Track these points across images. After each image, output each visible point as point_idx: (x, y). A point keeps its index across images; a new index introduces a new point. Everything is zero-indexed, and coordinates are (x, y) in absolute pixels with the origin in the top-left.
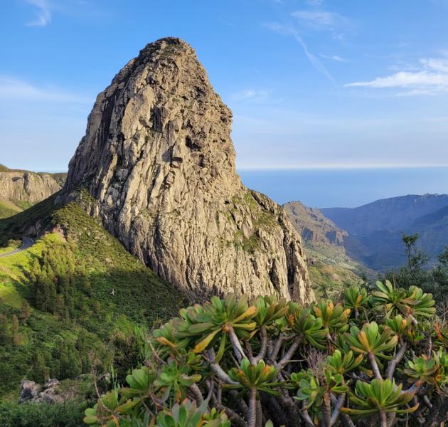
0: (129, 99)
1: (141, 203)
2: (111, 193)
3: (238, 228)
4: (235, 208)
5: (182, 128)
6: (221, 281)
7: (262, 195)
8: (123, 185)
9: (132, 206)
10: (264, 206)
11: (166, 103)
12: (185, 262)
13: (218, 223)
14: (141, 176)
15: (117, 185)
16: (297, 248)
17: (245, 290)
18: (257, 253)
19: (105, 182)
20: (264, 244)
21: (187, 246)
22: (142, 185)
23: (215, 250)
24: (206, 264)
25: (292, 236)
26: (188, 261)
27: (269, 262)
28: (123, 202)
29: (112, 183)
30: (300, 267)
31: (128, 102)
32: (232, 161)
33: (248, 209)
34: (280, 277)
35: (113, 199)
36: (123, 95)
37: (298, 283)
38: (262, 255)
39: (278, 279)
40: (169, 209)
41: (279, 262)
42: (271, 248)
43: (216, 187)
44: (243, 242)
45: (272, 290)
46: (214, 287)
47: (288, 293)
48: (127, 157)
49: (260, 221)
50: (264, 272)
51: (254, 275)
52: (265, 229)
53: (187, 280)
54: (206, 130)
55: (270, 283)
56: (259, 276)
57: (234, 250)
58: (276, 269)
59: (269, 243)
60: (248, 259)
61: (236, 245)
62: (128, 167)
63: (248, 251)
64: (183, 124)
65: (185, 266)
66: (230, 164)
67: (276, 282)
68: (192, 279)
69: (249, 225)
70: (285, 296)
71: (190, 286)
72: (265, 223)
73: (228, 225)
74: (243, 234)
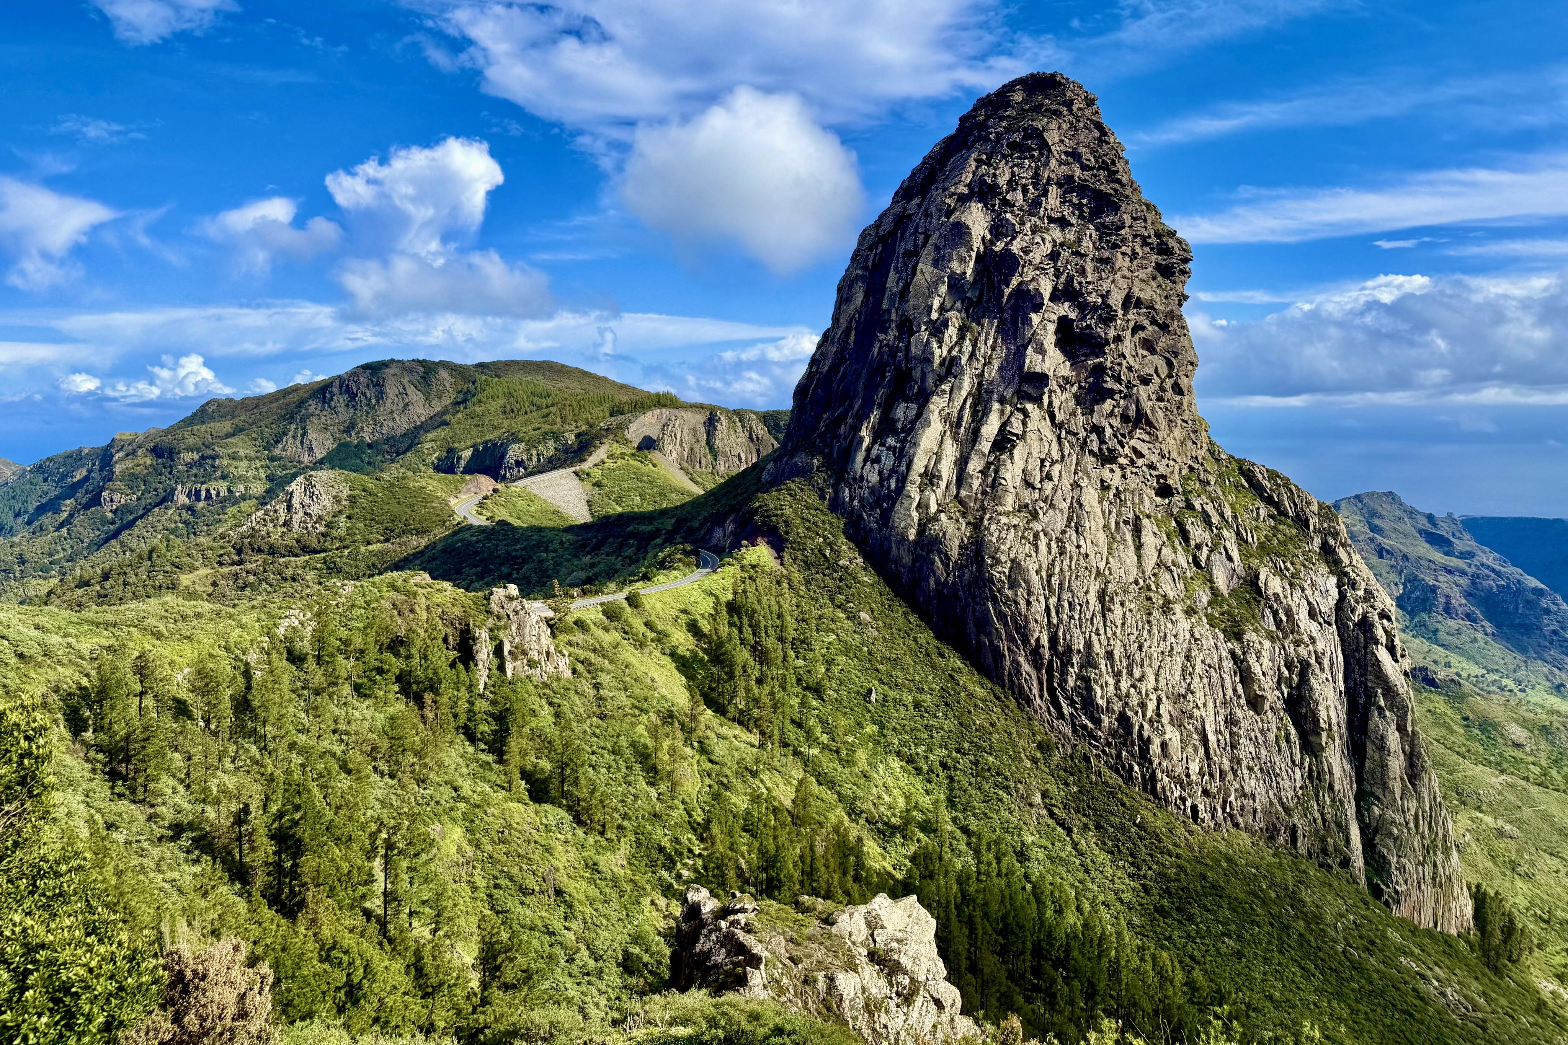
0: (927, 237)
1: (943, 485)
2: (877, 460)
3: (1196, 563)
4: (1190, 506)
5: (1052, 299)
8: (904, 442)
9: (922, 491)
10: (1277, 505)
11: (1014, 238)
12: (1045, 641)
13: (1139, 547)
14: (945, 419)
15: (891, 441)
16: (1379, 634)
19: (866, 434)
21: (1053, 601)
22: (948, 442)
23: (1130, 620)
24: (1102, 653)
25: (1366, 600)
26: (1054, 641)
28: (903, 480)
29: (878, 436)
31: (924, 245)
32: (1184, 382)
33: (1228, 512)
34: (1323, 717)
35: (880, 473)
36: (917, 228)
37: (1383, 739)
40: (1009, 503)
41: (1322, 670)
42: (1294, 627)
43: (1135, 450)
44: (1210, 603)
45: (1297, 749)
46: (1123, 719)
47: (1347, 767)
48: (917, 374)
49: (1264, 549)
50: (1272, 697)
51: (1243, 701)
52: (1279, 572)
53: (1052, 690)
54: (1116, 299)
55: (1293, 730)
56: (1255, 703)
57: (1184, 625)
58: (1311, 689)
59: (1289, 613)
60: (1224, 654)
61: (1190, 612)
62: (916, 398)
63: (1224, 631)
64: (1055, 288)
65: (1047, 654)
66: (1178, 389)
67: (1309, 726)
68: (1064, 689)
69: (1230, 558)
70: (1337, 771)
71: (1058, 707)
72: (1277, 555)
73: (1167, 552)
74: (1210, 580)
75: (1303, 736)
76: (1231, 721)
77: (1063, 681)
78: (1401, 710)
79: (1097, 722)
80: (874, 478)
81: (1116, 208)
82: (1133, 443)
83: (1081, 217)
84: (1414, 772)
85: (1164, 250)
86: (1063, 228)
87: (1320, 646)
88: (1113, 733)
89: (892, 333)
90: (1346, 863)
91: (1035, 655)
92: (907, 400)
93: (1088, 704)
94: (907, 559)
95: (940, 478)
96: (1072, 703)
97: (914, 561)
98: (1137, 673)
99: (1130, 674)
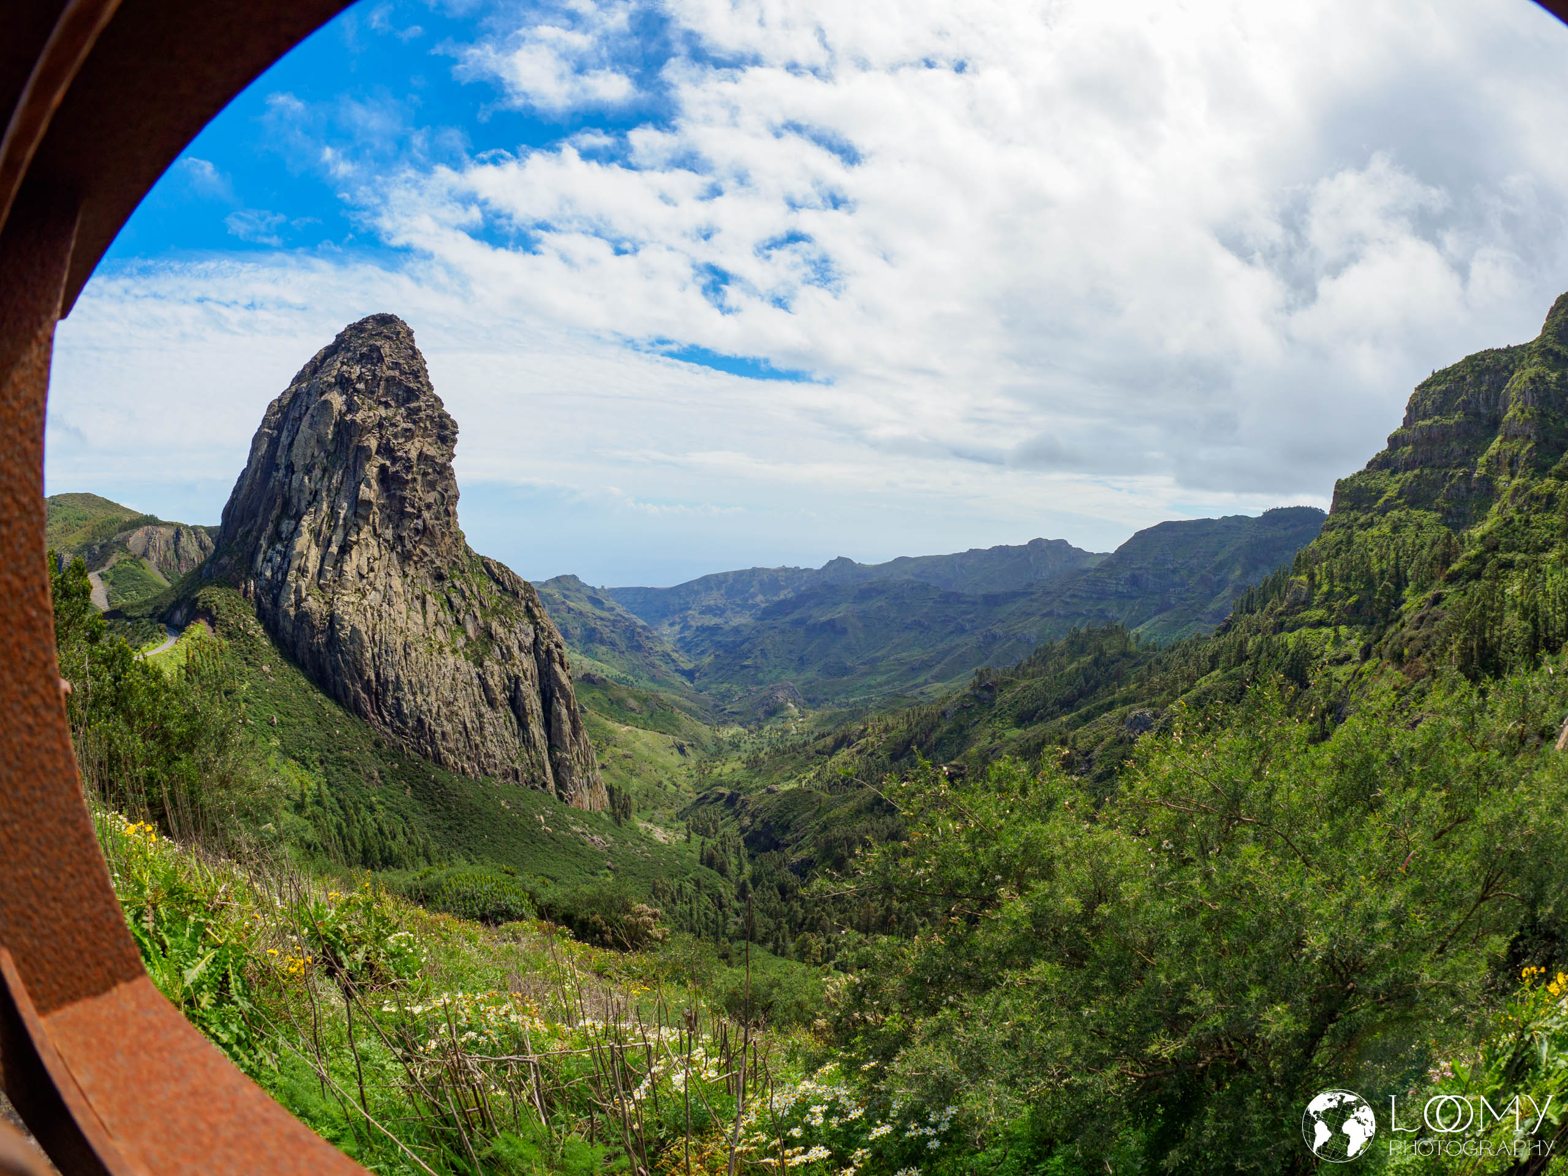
1: (309, 576)
2: (270, 560)
3: (458, 622)
4: (454, 586)
5: (377, 453)
6: (430, 711)
7: (500, 565)
8: (286, 547)
10: (502, 584)
12: (373, 677)
13: (425, 614)
14: (311, 531)
15: (279, 547)
16: (556, 655)
17: (469, 725)
18: (487, 663)
19: (264, 543)
20: (501, 649)
21: (376, 650)
22: (313, 546)
23: (421, 660)
24: (406, 682)
25: (549, 637)
26: (378, 675)
27: (509, 679)
28: (285, 574)
29: (271, 544)
30: (562, 688)
32: (451, 508)
33: (475, 589)
34: (528, 707)
35: (272, 569)
37: (559, 714)
38: (496, 667)
39: (524, 709)
40: (349, 587)
41: (526, 679)
42: (511, 656)
43: (422, 551)
44: (466, 645)
45: (516, 726)
46: (420, 721)
47: (543, 733)
48: (295, 500)
49: (495, 611)
50: (501, 697)
51: (485, 702)
52: (502, 624)
53: (379, 708)
54: (414, 455)
55: (512, 715)
56: (492, 703)
57: (451, 660)
58: (521, 692)
59: (508, 648)
60: (474, 675)
61: (454, 651)
62: (294, 517)
63: (474, 662)
64: (379, 446)
65: (374, 684)
66: (448, 513)
67: (521, 713)
68: (386, 706)
69: (476, 617)
70: (537, 736)
71: (383, 717)
72: (502, 613)
73: (441, 614)
74: (465, 632)
75: (519, 718)
76: (480, 716)
77: (384, 702)
78: (566, 696)
79: (405, 723)
80: (268, 574)
81: (418, 398)
82: (422, 547)
83: (397, 401)
84: (576, 730)
85: (443, 427)
86: (386, 408)
87: (525, 665)
88: (414, 729)
89: (282, 472)
90: (544, 785)
91: (367, 686)
92: (290, 518)
93: (399, 713)
94: (290, 629)
95: (308, 572)
96: (390, 714)
97: (294, 630)
98: (425, 691)
99: (422, 693)
